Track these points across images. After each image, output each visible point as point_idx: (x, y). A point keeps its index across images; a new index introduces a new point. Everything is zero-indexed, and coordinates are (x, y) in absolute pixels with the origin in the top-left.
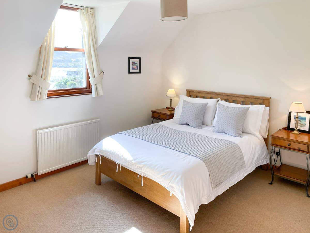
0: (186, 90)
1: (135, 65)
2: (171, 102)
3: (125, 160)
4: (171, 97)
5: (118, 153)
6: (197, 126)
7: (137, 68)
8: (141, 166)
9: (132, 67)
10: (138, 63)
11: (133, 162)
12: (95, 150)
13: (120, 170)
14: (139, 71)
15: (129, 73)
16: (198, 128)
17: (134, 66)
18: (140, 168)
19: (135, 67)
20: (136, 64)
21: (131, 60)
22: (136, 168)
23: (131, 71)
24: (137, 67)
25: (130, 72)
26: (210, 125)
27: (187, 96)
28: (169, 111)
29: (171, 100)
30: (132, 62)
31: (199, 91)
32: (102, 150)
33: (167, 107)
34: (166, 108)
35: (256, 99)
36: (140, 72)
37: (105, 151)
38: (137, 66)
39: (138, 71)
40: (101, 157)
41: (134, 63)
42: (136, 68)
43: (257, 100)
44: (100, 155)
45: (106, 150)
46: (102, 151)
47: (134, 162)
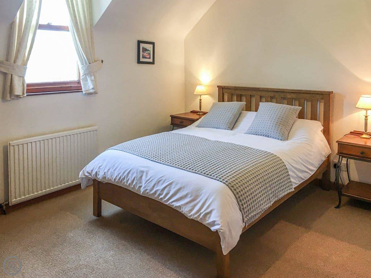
0: (218, 86)
1: (146, 52)
2: (200, 103)
4: (200, 96)
9: (142, 55)
10: (151, 50)
14: (152, 61)
15: (138, 63)
17: (145, 54)
19: (147, 55)
20: (149, 51)
21: (142, 45)
23: (142, 60)
24: (150, 56)
29: (201, 100)
30: (143, 48)
31: (235, 87)
33: (192, 111)
35: (312, 94)
36: (153, 63)
38: (150, 54)
41: (145, 50)
42: (148, 57)
43: (314, 95)
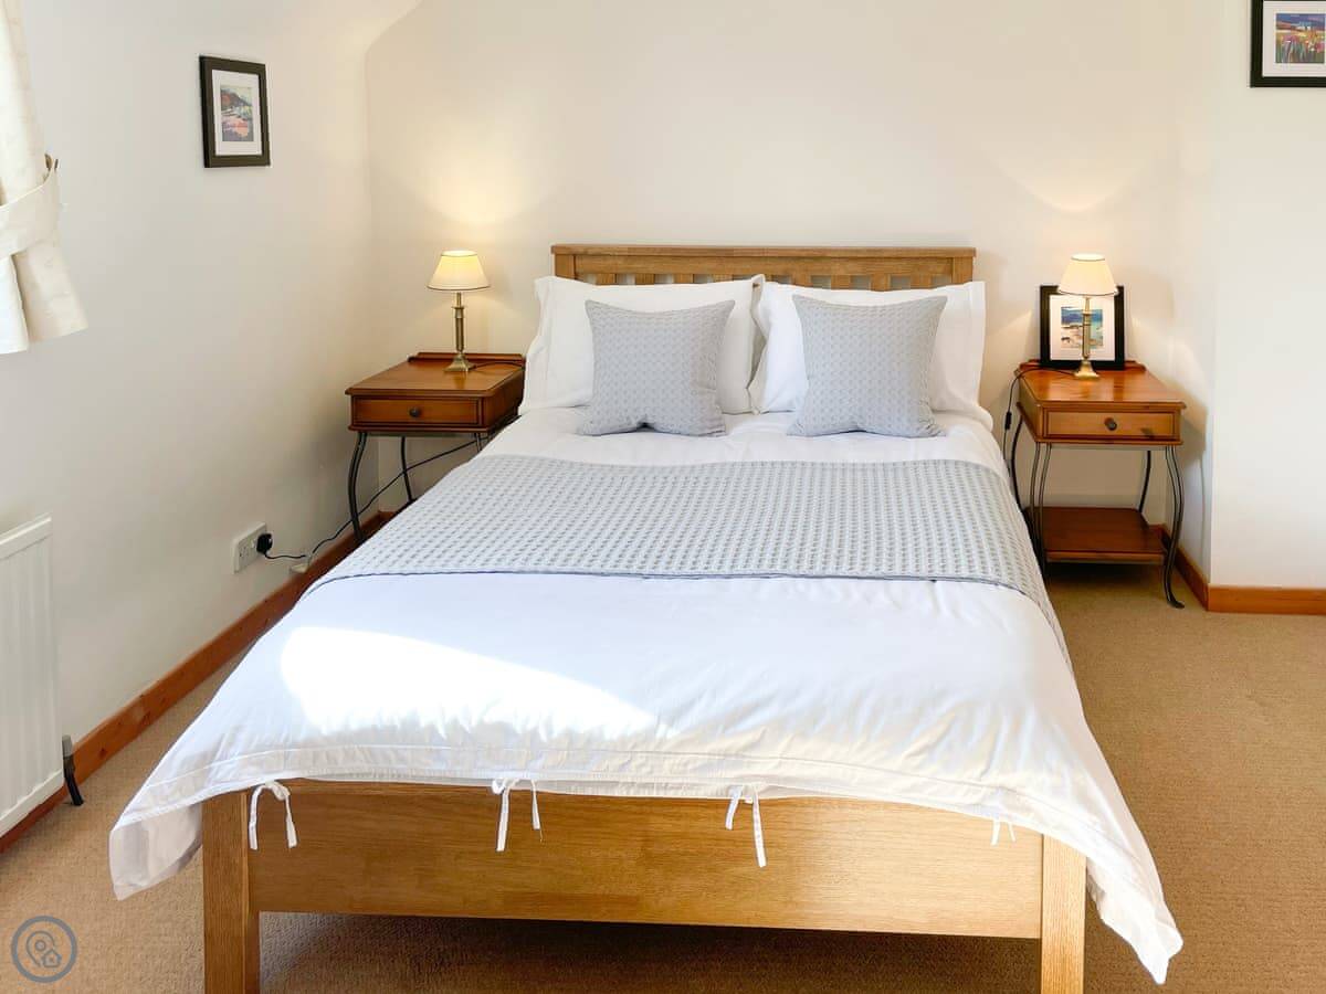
0: (554, 249)
1: (236, 111)
2: (460, 322)
3: (579, 746)
4: (459, 295)
5: (492, 717)
6: (708, 424)
7: (248, 130)
8: (743, 741)
9: (224, 124)
10: (253, 104)
11: (669, 736)
12: (207, 759)
13: (537, 824)
14: (259, 152)
15: (207, 164)
16: (710, 434)
17: (233, 120)
18: (736, 755)
19: (240, 126)
20: (245, 104)
21: (218, 78)
22: (695, 770)
23: (222, 148)
24: (252, 128)
25: (210, 159)
26: (745, 409)
27: (557, 275)
28: (450, 377)
29: (460, 309)
30: (223, 93)
31: (631, 249)
32: (301, 737)
33: (415, 354)
34: (412, 360)
35: (917, 258)
36: (263, 160)
37: (344, 738)
38: (251, 120)
39: (254, 148)
40: (282, 793)
41: (232, 100)
42: (245, 132)
43: (920, 263)
44: (280, 781)
45: (354, 726)
46: (312, 746)
47: (673, 734)
